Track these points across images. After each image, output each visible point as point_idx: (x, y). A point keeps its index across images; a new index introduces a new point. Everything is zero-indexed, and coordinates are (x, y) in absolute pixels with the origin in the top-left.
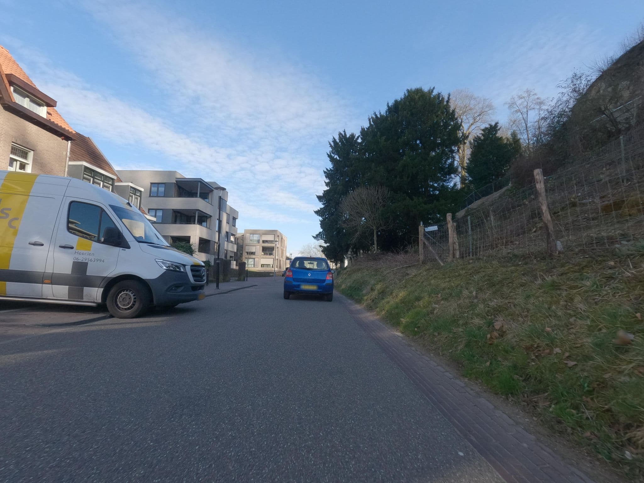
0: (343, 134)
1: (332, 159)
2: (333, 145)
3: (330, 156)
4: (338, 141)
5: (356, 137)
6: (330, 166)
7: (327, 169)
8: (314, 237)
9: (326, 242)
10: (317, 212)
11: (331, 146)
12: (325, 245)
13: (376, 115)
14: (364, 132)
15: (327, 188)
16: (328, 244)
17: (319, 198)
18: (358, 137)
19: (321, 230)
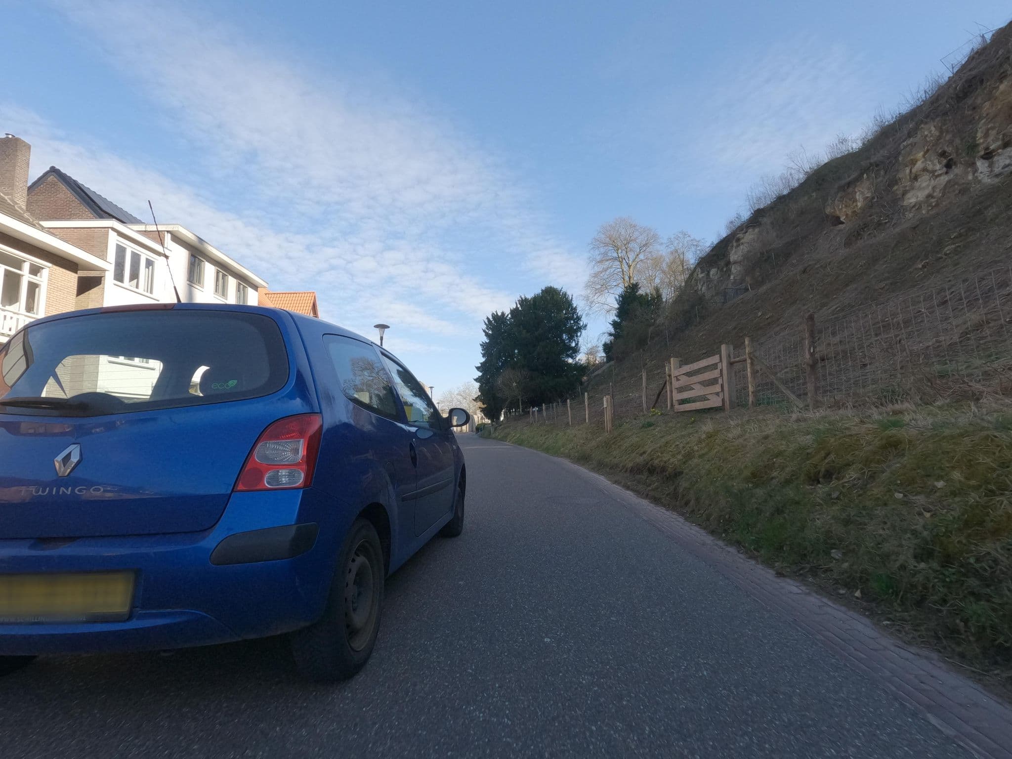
0: (495, 313)
1: (487, 334)
2: (487, 323)
3: (484, 331)
4: (491, 320)
5: (506, 315)
6: (485, 340)
7: (483, 343)
8: (473, 400)
9: (483, 404)
10: (476, 380)
11: (486, 324)
12: (483, 406)
13: (522, 298)
14: (514, 312)
15: (483, 360)
16: (485, 406)
17: (478, 368)
18: (508, 315)
19: (480, 394)
